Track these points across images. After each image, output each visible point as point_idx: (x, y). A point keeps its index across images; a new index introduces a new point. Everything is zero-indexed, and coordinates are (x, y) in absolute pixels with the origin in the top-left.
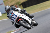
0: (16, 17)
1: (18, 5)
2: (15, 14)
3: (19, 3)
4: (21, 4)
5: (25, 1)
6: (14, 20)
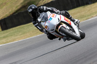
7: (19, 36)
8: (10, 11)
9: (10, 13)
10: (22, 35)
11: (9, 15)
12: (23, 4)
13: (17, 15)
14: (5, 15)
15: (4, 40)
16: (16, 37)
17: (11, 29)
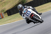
0: (30, 13)
1: (3, 13)
2: (29, 11)
3: (4, 10)
4: (6, 11)
5: (10, 9)
6: (28, 16)
7: (17, 19)
8: (12, 5)
9: (12, 6)
10: (19, 18)
11: (12, 8)
12: (19, 2)
13: (16, 7)
14: (9, 8)
15: (9, 21)
16: (16, 19)
17: (13, 15)
